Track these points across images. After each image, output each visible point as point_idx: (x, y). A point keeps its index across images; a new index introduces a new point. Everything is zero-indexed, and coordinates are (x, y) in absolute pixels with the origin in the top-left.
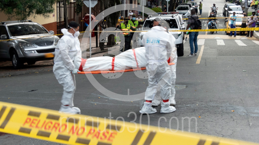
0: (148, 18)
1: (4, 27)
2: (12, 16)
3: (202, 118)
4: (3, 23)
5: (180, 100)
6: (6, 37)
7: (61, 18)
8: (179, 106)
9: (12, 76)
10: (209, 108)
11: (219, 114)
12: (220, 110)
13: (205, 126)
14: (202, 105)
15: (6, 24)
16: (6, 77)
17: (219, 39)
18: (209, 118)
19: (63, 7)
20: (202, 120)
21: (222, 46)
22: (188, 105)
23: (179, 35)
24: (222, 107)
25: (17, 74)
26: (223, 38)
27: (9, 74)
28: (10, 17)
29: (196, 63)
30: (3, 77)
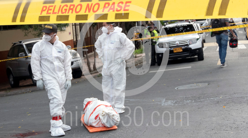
0: (165, 26)
1: (22, 46)
2: (28, 31)
3: (226, 108)
4: (20, 42)
5: (202, 95)
6: (24, 55)
7: (77, 36)
8: (202, 100)
9: (32, 91)
10: (233, 100)
11: (245, 103)
12: (245, 99)
13: (231, 113)
14: (225, 97)
15: (23, 43)
16: (27, 93)
17: (240, 44)
18: (234, 107)
19: (78, 25)
20: (227, 109)
21: (244, 49)
22: (212, 99)
23: (198, 39)
24: (247, 97)
25: (37, 89)
26: (243, 43)
27: (30, 90)
28: (26, 33)
29: (218, 64)
30: (24, 93)
